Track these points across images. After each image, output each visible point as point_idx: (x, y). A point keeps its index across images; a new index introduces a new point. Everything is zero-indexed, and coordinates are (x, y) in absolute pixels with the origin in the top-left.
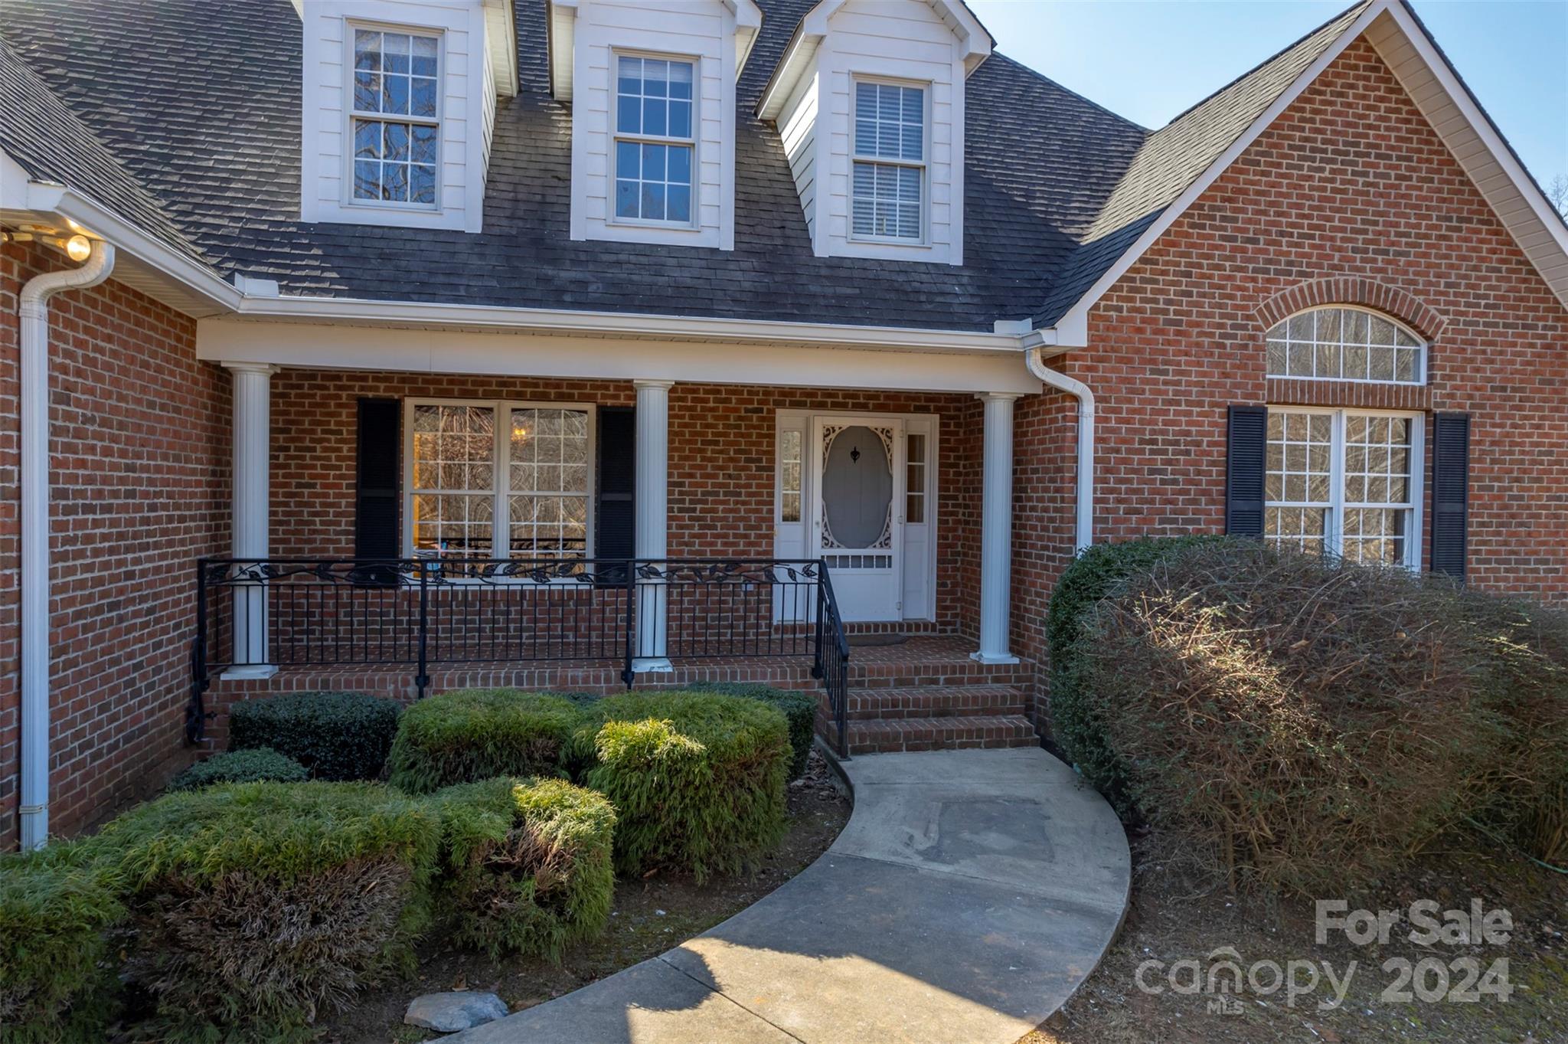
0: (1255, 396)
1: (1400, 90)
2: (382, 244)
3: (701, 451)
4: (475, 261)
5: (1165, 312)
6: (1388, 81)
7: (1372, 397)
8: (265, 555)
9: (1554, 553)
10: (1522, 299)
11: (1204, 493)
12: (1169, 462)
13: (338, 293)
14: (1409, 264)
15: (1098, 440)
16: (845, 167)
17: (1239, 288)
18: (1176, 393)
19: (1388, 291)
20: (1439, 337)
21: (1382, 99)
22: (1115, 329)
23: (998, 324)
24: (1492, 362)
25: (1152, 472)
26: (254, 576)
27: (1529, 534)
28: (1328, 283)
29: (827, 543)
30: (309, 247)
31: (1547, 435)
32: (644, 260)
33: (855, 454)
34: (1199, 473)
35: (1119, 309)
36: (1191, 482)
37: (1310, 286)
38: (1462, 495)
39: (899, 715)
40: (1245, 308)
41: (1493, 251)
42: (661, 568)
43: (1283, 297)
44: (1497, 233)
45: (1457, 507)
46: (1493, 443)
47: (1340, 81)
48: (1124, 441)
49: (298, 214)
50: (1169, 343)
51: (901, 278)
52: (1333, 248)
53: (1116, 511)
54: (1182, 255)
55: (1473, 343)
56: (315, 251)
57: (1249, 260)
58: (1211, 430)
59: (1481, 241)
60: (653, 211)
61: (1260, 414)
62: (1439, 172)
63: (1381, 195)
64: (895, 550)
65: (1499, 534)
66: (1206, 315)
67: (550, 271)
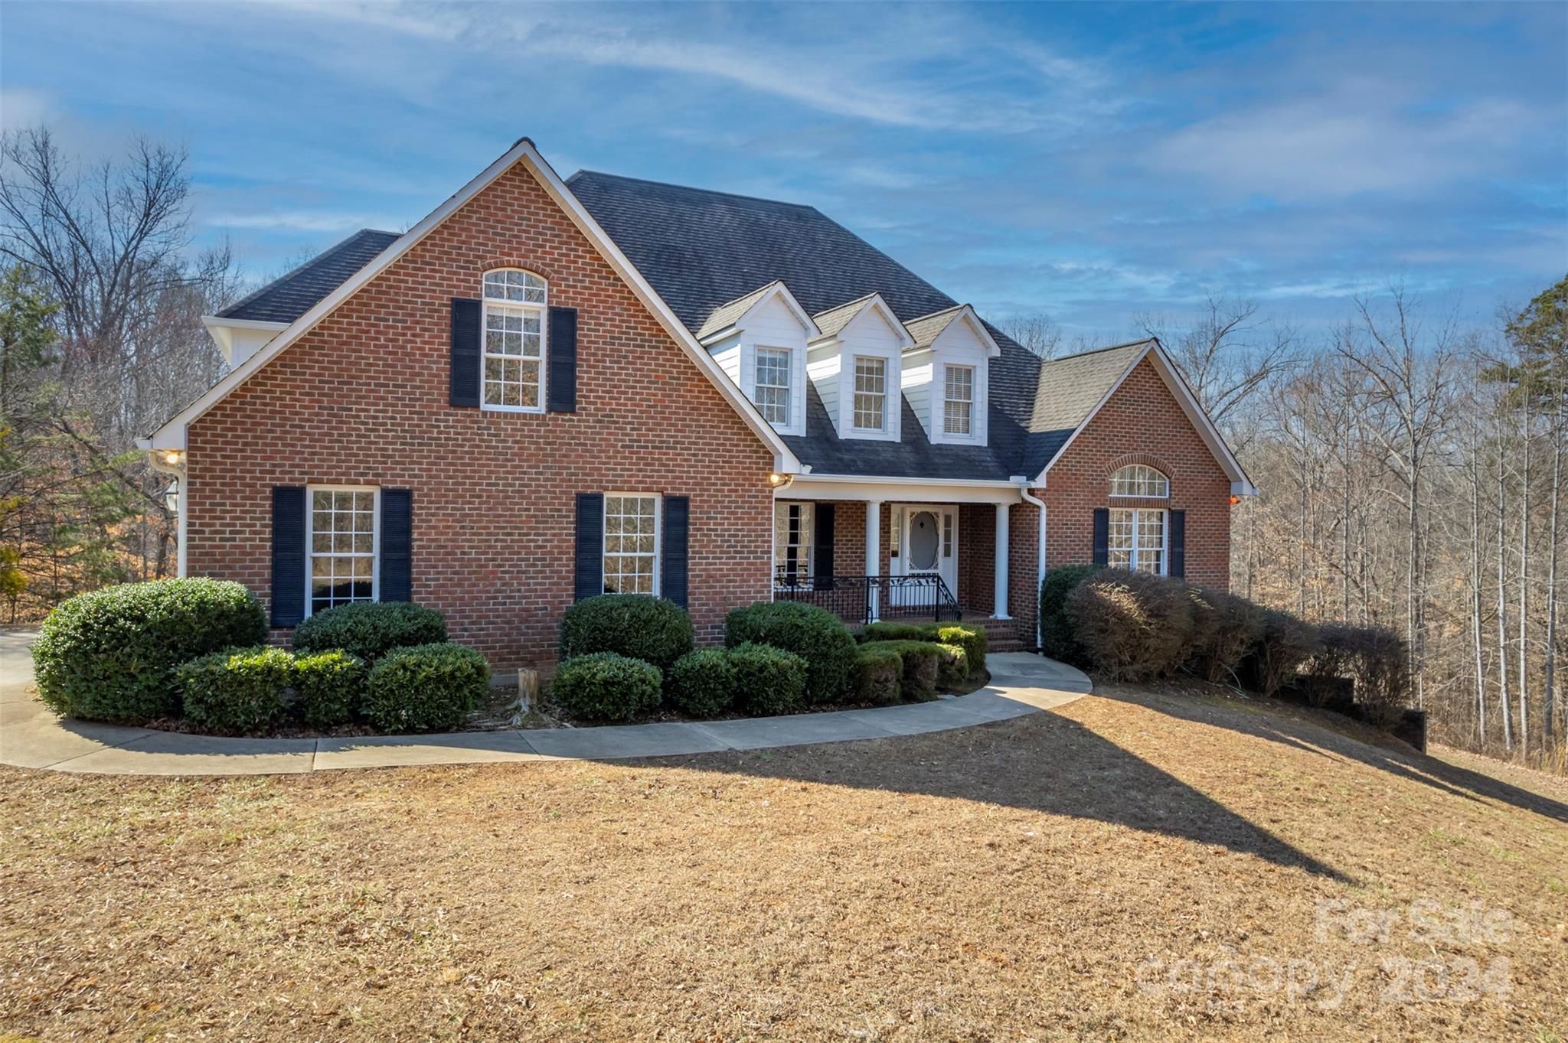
0: (1105, 504)
7: (1149, 503)
10: (1203, 461)
11: (1085, 545)
12: (1073, 533)
14: (1162, 447)
15: (1047, 524)
16: (942, 405)
17: (1098, 459)
18: (1075, 504)
19: (1154, 458)
20: (1173, 477)
21: (1151, 379)
23: (1009, 477)
24: (1193, 488)
25: (1066, 537)
28: (1132, 456)
29: (912, 568)
31: (1214, 518)
33: (922, 525)
34: (1084, 537)
36: (1081, 541)
37: (1125, 458)
38: (1182, 544)
40: (1101, 468)
41: (1193, 441)
43: (1115, 463)
44: (1195, 434)
45: (1180, 550)
46: (1194, 522)
48: (1057, 525)
50: (1072, 483)
51: (966, 454)
52: (1134, 441)
55: (1186, 480)
57: (1102, 447)
58: (1088, 519)
59: (1189, 437)
60: (872, 426)
61: (1106, 512)
62: (1173, 408)
63: (1151, 419)
64: (940, 570)
65: (1196, 561)
66: (1086, 471)
67: (837, 456)
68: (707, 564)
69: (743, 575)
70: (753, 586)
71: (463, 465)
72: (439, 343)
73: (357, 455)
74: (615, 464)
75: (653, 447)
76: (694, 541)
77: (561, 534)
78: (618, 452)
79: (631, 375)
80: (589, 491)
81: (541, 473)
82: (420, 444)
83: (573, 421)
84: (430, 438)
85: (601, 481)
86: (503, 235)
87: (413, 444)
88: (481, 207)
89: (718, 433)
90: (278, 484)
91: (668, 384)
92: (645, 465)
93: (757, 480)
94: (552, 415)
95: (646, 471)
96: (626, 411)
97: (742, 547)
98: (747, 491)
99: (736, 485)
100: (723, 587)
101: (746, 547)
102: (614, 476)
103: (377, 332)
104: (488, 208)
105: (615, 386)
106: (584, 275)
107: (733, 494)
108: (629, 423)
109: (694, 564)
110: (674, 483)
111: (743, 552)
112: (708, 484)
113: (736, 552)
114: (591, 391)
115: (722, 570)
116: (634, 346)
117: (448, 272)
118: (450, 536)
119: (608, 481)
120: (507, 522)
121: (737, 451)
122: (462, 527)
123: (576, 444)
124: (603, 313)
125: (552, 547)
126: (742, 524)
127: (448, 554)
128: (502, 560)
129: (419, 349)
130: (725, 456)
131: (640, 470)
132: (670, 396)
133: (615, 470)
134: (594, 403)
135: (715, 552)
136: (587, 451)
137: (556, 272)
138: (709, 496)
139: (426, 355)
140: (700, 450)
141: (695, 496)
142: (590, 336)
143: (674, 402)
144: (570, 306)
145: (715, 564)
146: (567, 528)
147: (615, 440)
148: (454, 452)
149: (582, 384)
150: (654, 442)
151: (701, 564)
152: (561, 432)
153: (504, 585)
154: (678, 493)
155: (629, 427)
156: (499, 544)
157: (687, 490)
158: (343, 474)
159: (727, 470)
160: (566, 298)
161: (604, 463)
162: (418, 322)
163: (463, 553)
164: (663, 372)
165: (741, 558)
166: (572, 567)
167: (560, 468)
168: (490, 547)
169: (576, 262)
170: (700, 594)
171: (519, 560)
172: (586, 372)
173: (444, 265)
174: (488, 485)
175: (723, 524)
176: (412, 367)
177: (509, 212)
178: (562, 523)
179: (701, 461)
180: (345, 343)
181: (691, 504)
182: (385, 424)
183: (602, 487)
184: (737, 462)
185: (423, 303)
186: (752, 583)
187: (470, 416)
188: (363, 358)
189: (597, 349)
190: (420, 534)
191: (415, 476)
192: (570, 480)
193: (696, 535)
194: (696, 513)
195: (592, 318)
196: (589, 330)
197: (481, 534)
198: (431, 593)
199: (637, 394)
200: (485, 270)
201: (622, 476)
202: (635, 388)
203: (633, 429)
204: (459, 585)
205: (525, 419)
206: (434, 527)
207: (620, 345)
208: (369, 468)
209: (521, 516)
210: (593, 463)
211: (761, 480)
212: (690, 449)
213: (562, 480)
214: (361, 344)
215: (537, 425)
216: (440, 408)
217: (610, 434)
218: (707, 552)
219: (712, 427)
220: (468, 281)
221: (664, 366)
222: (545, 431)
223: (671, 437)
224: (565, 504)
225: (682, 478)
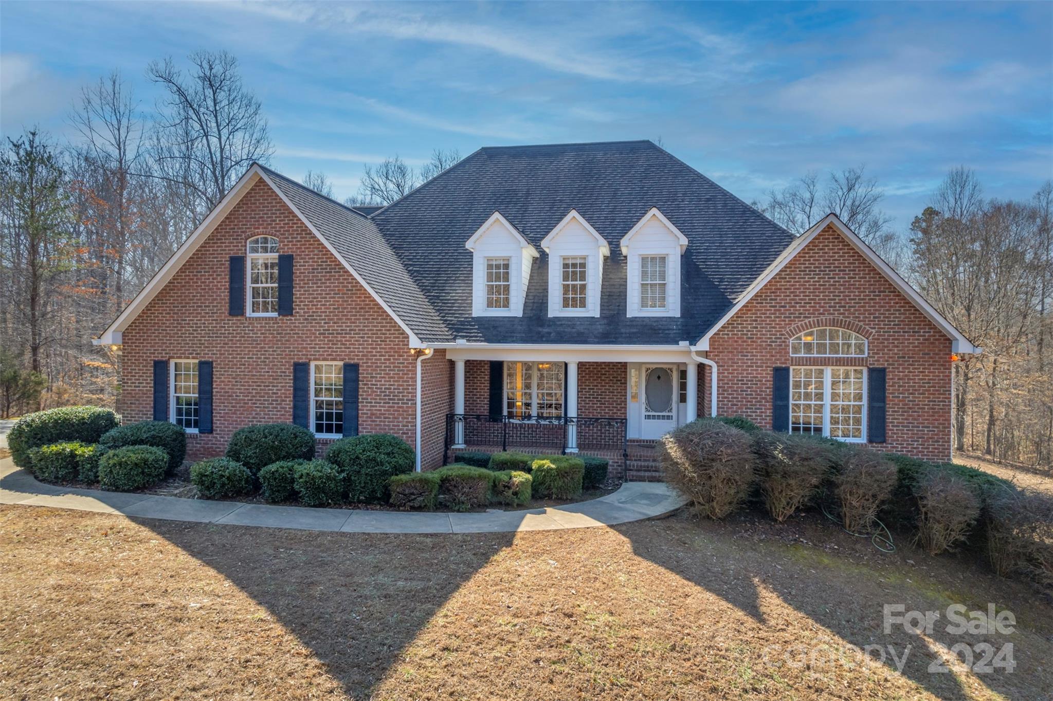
0: (786, 363)
1: (849, 245)
2: (492, 323)
3: (600, 377)
4: (520, 327)
5: (747, 334)
6: (844, 242)
8: (463, 413)
9: (932, 424)
10: (912, 321)
11: (764, 398)
12: (749, 388)
13: (482, 341)
14: (856, 310)
15: (719, 380)
16: (638, 285)
17: (778, 324)
18: (751, 363)
19: (846, 321)
20: (871, 338)
21: (841, 249)
22: (726, 341)
23: (680, 342)
24: (897, 347)
25: (741, 391)
26: (460, 419)
27: (919, 416)
28: (818, 320)
29: (647, 410)
30: (474, 325)
31: (927, 376)
32: (570, 323)
33: (659, 377)
34: (761, 391)
35: (728, 335)
36: (758, 395)
37: (809, 322)
38: (883, 399)
39: (649, 471)
40: (781, 331)
41: (897, 303)
42: (574, 420)
43: (798, 326)
44: (898, 296)
45: (881, 404)
46: (899, 379)
47: (821, 245)
48: (730, 380)
49: (471, 314)
50: (749, 345)
52: (820, 307)
53: (728, 405)
54: (753, 314)
55: (887, 339)
56: (477, 327)
57: (782, 314)
58: (767, 377)
59: (891, 299)
60: (574, 306)
61: (787, 370)
62: (869, 274)
63: (841, 285)
64: (674, 413)
65: (903, 415)
66: (764, 335)
67: (540, 329)
68: (371, 406)
69: (394, 414)
70: (400, 422)
71: (236, 347)
72: (224, 282)
73: (188, 344)
74: (315, 344)
75: (337, 334)
76: (363, 392)
77: (286, 386)
78: (317, 337)
79: (323, 290)
80: (301, 361)
81: (275, 351)
82: (216, 337)
83: (291, 320)
84: (221, 334)
85: (307, 355)
86: (255, 218)
87: (213, 337)
88: (244, 204)
89: (377, 323)
90: (156, 359)
91: (345, 294)
92: (332, 344)
93: (403, 352)
94: (281, 317)
95: (333, 348)
96: (321, 312)
97: (394, 396)
98: (397, 359)
99: (389, 356)
100: (381, 421)
101: (396, 396)
102: (314, 351)
103: (197, 279)
104: (247, 204)
105: (315, 298)
106: (297, 234)
107: (388, 362)
108: (323, 319)
109: (363, 406)
110: (350, 355)
111: (394, 400)
112: (371, 356)
113: (390, 399)
114: (301, 302)
115: (381, 410)
116: (326, 272)
117: (229, 243)
118: (230, 387)
119: (311, 355)
120: (257, 379)
121: (390, 334)
122: (236, 382)
123: (294, 334)
124: (308, 255)
125: (281, 394)
126: (394, 381)
127: (229, 396)
128: (256, 400)
129: (216, 286)
130: (381, 338)
131: (330, 348)
132: (347, 301)
133: (315, 348)
134: (304, 309)
135: (376, 399)
136: (299, 337)
137: (282, 234)
138: (372, 363)
139: (219, 289)
140: (366, 334)
141: (363, 363)
142: (301, 269)
143: (350, 305)
144: (290, 253)
145: (376, 406)
146: (288, 383)
147: (315, 330)
148: (232, 340)
149: (296, 298)
150: (337, 330)
151: (367, 406)
152: (286, 327)
153: (256, 414)
154: (352, 362)
155: (323, 322)
156: (254, 391)
157: (358, 359)
158: (183, 354)
159: (383, 346)
160: (288, 249)
161: (309, 344)
162: (214, 272)
163: (237, 396)
164: (343, 287)
165: (393, 403)
166: (292, 406)
167: (285, 348)
168: (249, 393)
169: (292, 227)
170: (366, 425)
171: (264, 400)
172: (299, 291)
173: (227, 239)
174: (248, 358)
175: (381, 381)
176: (212, 296)
177: (258, 204)
178: (286, 379)
179: (366, 341)
180: (183, 286)
181: (360, 368)
182: (200, 327)
183: (307, 358)
184: (390, 341)
185: (217, 261)
186: (401, 419)
187: (239, 320)
188: (191, 293)
189: (304, 277)
190: (217, 385)
191: (214, 354)
192: (290, 355)
193: (364, 388)
194: (363, 374)
195: (302, 259)
196: (300, 266)
197: (245, 386)
198: (222, 417)
199: (327, 301)
200: (247, 239)
201: (319, 351)
202: (326, 298)
203: (325, 323)
204: (235, 413)
205: (266, 320)
206: (223, 382)
207: (317, 273)
208: (194, 350)
209: (264, 376)
210: (303, 344)
211: (406, 352)
212: (360, 334)
213: (286, 355)
214: (190, 286)
215: (273, 323)
216: (225, 317)
217: (312, 327)
218: (371, 399)
219: (373, 319)
220: (238, 246)
221: (343, 283)
222: (277, 327)
223: (348, 326)
224: (288, 369)
225: (354, 352)
